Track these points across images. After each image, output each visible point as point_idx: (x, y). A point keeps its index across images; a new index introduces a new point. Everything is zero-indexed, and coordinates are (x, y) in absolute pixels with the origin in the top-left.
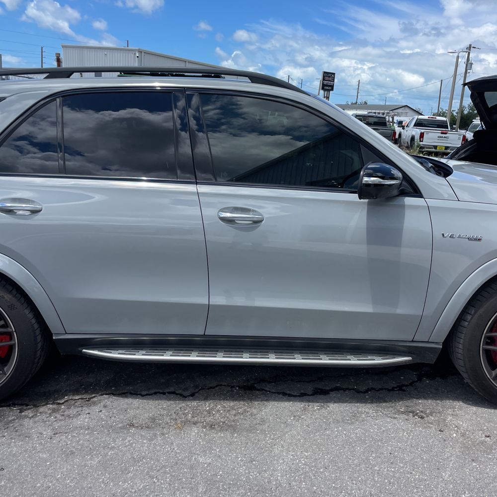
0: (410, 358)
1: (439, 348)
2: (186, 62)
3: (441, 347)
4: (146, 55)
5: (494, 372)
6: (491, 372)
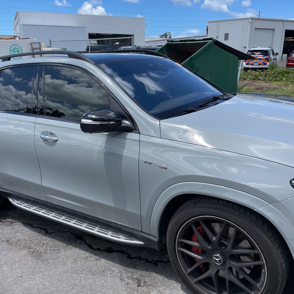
0: (142, 243)
1: (155, 241)
2: (284, 21)
3: (157, 241)
4: (256, 21)
5: (189, 270)
6: (188, 269)
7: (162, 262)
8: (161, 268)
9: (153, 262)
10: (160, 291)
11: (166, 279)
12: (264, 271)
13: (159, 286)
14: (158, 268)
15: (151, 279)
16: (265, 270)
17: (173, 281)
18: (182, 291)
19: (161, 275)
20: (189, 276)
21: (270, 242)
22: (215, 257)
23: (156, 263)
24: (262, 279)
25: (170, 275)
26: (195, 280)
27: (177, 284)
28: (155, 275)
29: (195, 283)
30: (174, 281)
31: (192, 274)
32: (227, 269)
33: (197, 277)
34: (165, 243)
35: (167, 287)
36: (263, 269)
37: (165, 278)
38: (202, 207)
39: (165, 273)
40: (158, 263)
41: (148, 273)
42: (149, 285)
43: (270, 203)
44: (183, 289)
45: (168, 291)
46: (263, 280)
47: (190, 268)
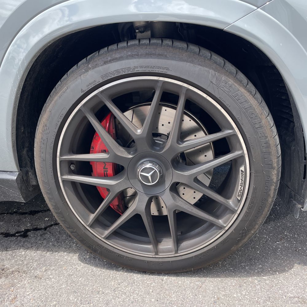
3: (16, 178)
5: (92, 216)
6: (89, 216)
7: (36, 229)
8: (36, 239)
9: (19, 234)
10: (36, 277)
11: (48, 253)
12: (244, 170)
13: (33, 269)
14: (29, 240)
15: (16, 261)
16: (245, 168)
17: (62, 253)
18: (82, 264)
19: (38, 249)
20: (93, 228)
21: (256, 102)
22: (144, 170)
23: (25, 235)
24: (240, 187)
25: (55, 246)
26: (107, 232)
27: (71, 255)
28: (23, 253)
29: (107, 238)
30: (64, 252)
31: (97, 223)
32: (168, 191)
33: (109, 226)
34: (34, 183)
35: (51, 266)
36: (241, 166)
37: (45, 252)
38: (105, 63)
39: (45, 244)
40: (29, 233)
41: (10, 252)
42: (13, 272)
43: (259, 5)
44: (84, 260)
45: (53, 272)
46: (242, 188)
47: (93, 213)
